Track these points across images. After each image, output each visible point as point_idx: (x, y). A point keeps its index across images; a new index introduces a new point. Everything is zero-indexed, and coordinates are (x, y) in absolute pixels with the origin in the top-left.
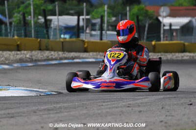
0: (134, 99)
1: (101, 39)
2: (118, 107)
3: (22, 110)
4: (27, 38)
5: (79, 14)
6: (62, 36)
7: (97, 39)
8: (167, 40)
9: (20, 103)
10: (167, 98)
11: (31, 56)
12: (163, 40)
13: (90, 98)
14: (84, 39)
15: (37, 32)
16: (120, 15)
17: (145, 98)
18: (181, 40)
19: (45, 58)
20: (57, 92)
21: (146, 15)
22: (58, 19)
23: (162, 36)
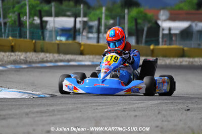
0: (130, 104)
1: (98, 42)
2: (113, 111)
3: (14, 111)
4: (22, 39)
5: (76, 16)
6: (58, 38)
7: (94, 42)
8: (165, 44)
9: (12, 105)
10: (163, 103)
11: (26, 58)
12: (162, 45)
13: (84, 101)
14: (80, 42)
15: (32, 33)
16: (118, 18)
17: (141, 103)
18: (180, 45)
19: (40, 60)
20: (51, 95)
21: (145, 18)
22: (54, 21)
23: (160, 40)
